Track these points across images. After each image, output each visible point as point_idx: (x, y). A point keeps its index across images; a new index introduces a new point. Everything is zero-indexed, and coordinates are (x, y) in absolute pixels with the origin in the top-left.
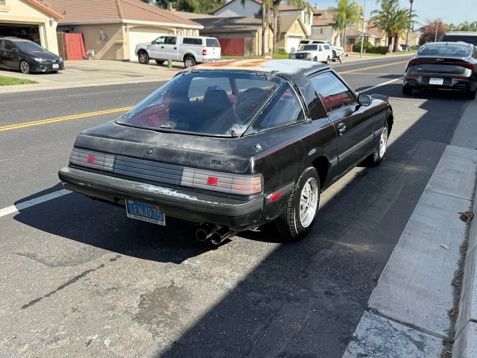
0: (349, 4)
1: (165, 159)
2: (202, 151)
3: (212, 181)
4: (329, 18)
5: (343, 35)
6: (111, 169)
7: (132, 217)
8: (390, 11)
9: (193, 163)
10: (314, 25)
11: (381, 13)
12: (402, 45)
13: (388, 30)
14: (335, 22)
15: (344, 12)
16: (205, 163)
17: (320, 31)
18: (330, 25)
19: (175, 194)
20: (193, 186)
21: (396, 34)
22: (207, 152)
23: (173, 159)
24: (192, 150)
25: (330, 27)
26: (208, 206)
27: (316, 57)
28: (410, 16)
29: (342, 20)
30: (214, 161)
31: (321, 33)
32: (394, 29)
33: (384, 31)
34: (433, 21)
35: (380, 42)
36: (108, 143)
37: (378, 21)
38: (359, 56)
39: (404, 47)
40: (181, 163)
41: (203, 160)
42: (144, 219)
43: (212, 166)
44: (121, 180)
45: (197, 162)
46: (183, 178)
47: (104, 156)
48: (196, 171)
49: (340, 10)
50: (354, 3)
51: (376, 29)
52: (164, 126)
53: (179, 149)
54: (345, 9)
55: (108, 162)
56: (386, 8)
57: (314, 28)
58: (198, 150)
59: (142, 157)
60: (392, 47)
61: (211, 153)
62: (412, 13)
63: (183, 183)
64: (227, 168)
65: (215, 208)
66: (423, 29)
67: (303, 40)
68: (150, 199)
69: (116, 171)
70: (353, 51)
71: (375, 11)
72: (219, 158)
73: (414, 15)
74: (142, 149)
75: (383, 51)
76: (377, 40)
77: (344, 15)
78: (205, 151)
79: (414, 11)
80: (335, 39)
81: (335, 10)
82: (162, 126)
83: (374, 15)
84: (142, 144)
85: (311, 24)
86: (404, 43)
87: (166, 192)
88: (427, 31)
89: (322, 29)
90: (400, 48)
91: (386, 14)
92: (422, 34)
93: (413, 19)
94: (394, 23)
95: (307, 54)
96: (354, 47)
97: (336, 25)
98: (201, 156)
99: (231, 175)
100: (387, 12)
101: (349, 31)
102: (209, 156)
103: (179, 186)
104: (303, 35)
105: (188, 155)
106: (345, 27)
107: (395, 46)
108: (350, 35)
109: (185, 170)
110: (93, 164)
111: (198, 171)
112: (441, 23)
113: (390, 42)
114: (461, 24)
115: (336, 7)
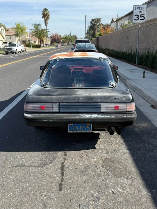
0: (21, 26)
1: (89, 102)
2: (108, 95)
3: (117, 108)
4: (13, 32)
5: (21, 40)
6: (57, 111)
7: (72, 132)
8: (38, 29)
9: (105, 101)
10: (7, 35)
11: (34, 30)
12: (45, 44)
13: (39, 38)
14: (16, 34)
15: (20, 29)
16: (111, 100)
17: (9, 38)
18: (14, 35)
19: (100, 116)
20: (108, 111)
21: (43, 39)
22: (111, 95)
23: (94, 101)
24: (102, 95)
25: (15, 36)
26: (122, 119)
27: (16, 49)
28: (47, 32)
29: (19, 33)
30: (115, 99)
31: (11, 38)
32: (42, 37)
33: (37, 38)
34: (54, 34)
35: (36, 43)
36: (53, 98)
37: (34, 33)
38: (31, 49)
39: (46, 45)
40: (99, 102)
41: (110, 99)
42: (79, 132)
43: (115, 101)
44: (67, 115)
45: (107, 101)
46: (102, 108)
47: (52, 105)
48: (108, 105)
49: (18, 28)
50: (23, 25)
51: (34, 37)
52: (78, 86)
53: (96, 96)
54: (20, 28)
55: (56, 108)
56: (36, 28)
57: (7, 36)
58: (106, 95)
59: (76, 102)
60: (42, 45)
61: (113, 95)
62: (47, 31)
63: (102, 111)
64: (122, 101)
65: (126, 119)
66: (51, 37)
67: (4, 42)
68: (90, 121)
69: (61, 111)
70: (26, 47)
71: (32, 29)
72: (117, 97)
73: (49, 31)
74: (75, 98)
75: (39, 46)
76: (35, 42)
77: (20, 31)
78: (109, 95)
79: (48, 30)
80: (18, 42)
81: (15, 28)
82: (77, 86)
83: (31, 31)
84: (73, 96)
85: (5, 34)
86: (46, 43)
87: (96, 116)
88: (53, 38)
89: (10, 37)
90: (45, 45)
91: (36, 30)
92: (51, 39)
93: (49, 33)
94: (41, 35)
95: (12, 48)
96: (26, 45)
97: (17, 35)
98: (108, 98)
99: (125, 104)
100: (37, 30)
101: (23, 38)
102: (112, 97)
103: (100, 112)
104: (3, 39)
105: (101, 97)
106: (21, 36)
107: (43, 45)
108: (23, 39)
109: (101, 105)
110: (45, 110)
111: (108, 104)
112: (57, 35)
113: (41, 43)
114: (65, 35)
115: (15, 27)
